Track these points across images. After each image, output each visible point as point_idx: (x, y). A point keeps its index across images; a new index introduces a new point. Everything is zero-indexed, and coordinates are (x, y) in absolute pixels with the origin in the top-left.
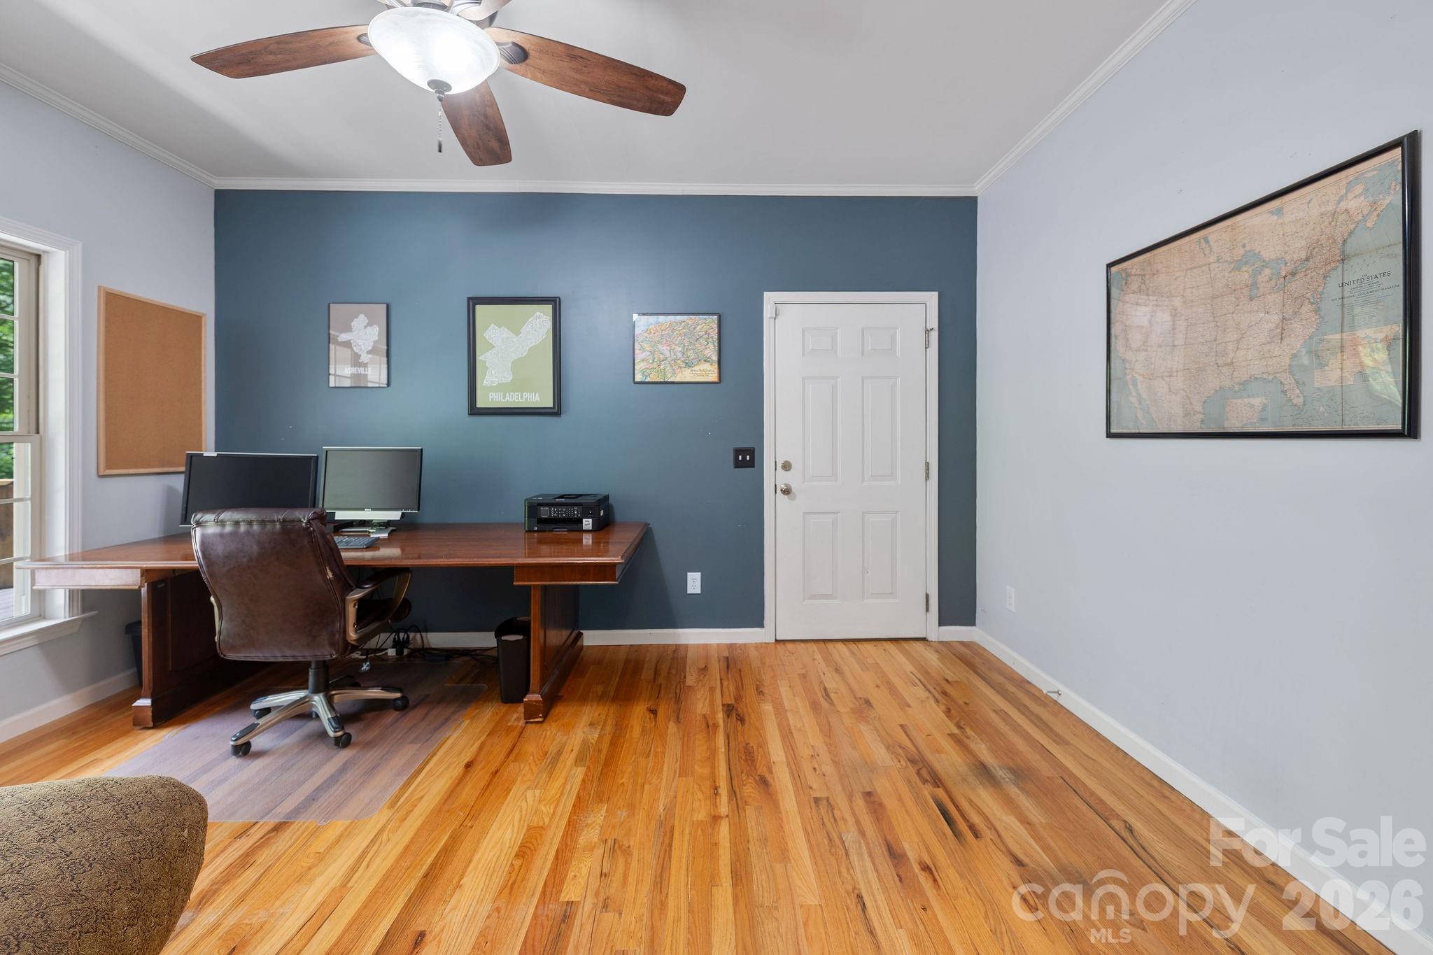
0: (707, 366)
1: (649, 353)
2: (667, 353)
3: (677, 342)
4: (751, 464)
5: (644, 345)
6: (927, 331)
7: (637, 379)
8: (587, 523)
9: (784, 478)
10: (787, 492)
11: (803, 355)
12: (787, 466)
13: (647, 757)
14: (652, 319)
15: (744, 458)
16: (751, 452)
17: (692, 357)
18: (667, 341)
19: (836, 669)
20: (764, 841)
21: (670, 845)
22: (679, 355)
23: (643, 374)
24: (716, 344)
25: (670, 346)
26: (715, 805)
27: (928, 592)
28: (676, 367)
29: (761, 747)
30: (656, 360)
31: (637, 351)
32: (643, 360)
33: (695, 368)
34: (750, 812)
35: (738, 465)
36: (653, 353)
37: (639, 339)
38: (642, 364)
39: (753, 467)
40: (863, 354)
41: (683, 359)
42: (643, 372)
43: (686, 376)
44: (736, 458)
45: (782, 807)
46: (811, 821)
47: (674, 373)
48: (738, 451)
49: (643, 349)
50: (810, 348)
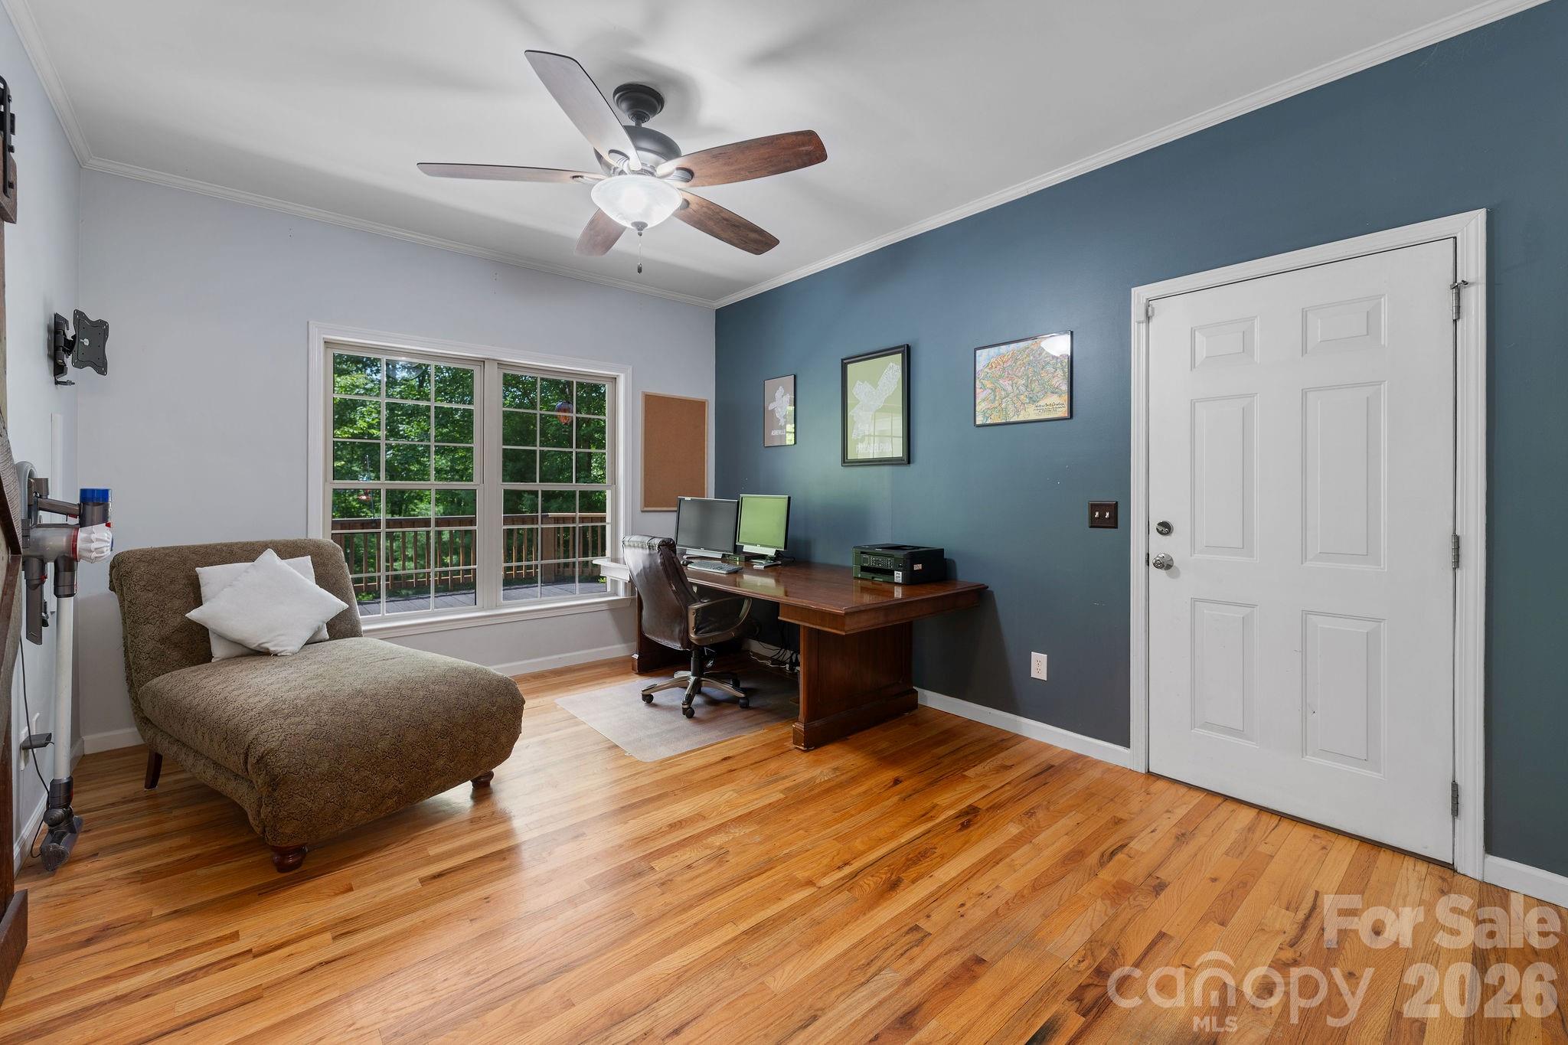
0: (1054, 399)
1: (990, 391)
2: (1009, 388)
3: (1020, 374)
4: (1113, 523)
5: (985, 382)
6: (1458, 288)
7: (978, 422)
8: (898, 576)
9: (1160, 546)
10: (1165, 565)
11: (1193, 366)
12: (1165, 528)
13: (835, 812)
14: (993, 351)
15: (1102, 516)
16: (1114, 508)
17: (1038, 389)
18: (1009, 374)
19: (1183, 835)
20: (816, 923)
21: (751, 878)
22: (1023, 388)
23: (984, 416)
24: (1066, 370)
25: (1011, 379)
26: (825, 874)
27: (1458, 781)
28: (1018, 404)
29: (942, 858)
30: (997, 398)
31: (978, 391)
32: (984, 400)
33: (1042, 403)
34: (844, 896)
35: (1094, 524)
36: (994, 390)
37: (980, 376)
38: (983, 404)
39: (1116, 527)
40: (1304, 351)
41: (1026, 393)
42: (984, 413)
43: (1031, 413)
44: (1092, 514)
45: (872, 913)
46: (880, 939)
47: (1017, 412)
48: (1094, 507)
49: (984, 387)
50: (1204, 356)
